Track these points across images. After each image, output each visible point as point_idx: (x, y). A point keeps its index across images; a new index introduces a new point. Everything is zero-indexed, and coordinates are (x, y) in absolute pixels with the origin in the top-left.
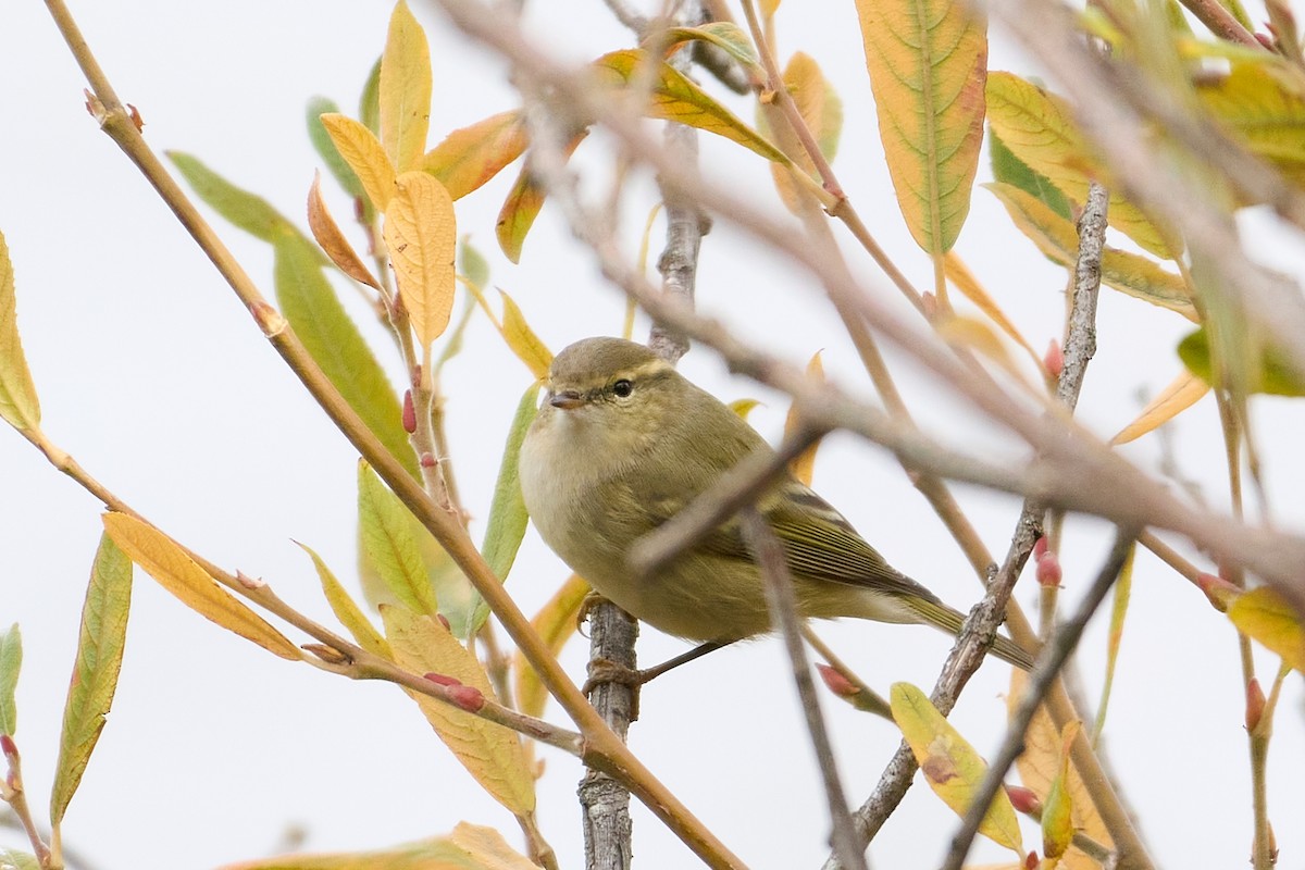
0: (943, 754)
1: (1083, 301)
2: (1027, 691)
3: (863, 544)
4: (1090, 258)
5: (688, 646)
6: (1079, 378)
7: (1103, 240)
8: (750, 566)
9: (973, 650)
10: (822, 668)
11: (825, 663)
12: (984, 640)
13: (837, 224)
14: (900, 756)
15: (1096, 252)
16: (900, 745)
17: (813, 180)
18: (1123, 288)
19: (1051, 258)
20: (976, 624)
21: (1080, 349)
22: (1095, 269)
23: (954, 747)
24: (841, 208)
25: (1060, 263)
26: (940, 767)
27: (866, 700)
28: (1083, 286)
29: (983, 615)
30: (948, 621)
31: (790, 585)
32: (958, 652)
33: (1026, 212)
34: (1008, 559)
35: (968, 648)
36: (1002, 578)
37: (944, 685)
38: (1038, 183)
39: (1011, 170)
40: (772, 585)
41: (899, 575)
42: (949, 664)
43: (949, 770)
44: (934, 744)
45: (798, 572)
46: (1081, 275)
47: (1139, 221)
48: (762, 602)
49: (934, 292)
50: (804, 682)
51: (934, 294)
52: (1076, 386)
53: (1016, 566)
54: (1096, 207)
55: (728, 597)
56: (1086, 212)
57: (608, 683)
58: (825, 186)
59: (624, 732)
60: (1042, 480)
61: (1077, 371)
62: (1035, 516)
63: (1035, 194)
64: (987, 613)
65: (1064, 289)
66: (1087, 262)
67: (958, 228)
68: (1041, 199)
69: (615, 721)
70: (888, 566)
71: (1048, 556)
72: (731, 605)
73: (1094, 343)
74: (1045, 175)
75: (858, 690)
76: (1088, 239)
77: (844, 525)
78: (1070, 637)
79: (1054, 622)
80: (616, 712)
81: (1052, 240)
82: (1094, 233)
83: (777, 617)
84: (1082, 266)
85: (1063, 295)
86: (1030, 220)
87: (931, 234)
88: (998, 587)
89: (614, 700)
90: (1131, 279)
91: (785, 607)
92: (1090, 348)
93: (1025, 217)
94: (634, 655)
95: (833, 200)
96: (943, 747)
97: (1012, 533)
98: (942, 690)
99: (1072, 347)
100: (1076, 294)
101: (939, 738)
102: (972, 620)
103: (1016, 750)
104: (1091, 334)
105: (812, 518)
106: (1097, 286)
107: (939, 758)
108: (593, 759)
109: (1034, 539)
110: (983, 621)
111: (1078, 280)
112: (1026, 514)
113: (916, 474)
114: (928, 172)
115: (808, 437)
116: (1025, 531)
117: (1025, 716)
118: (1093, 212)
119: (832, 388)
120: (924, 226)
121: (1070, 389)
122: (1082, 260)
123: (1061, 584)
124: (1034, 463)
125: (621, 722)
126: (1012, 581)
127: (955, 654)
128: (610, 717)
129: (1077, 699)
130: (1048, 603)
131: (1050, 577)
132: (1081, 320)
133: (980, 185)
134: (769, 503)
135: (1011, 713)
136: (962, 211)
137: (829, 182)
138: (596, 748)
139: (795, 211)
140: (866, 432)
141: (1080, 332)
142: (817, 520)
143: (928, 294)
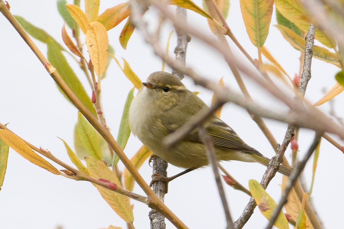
0: (265, 202)
1: (307, 62)
2: (288, 183)
3: (238, 138)
4: (309, 48)
5: (183, 170)
6: (306, 86)
7: (313, 43)
8: (201, 145)
9: (272, 171)
10: (224, 177)
11: (225, 175)
12: (276, 167)
13: (227, 37)
14: (249, 204)
15: (311, 46)
16: (249, 201)
17: (220, 24)
18: (317, 57)
19: (295, 48)
20: (273, 163)
21: (306, 77)
22: (311, 52)
23: (268, 200)
24: (229, 33)
25: (298, 49)
26: (264, 206)
27: (238, 186)
28: (307, 57)
29: (276, 160)
30: (265, 161)
31: (214, 150)
32: (268, 171)
33: (287, 34)
34: (283, 142)
35: (271, 170)
36: (282, 148)
37: (263, 182)
38: (291, 24)
39: (282, 21)
40: (208, 151)
41: (249, 147)
42: (265, 175)
43: (267, 207)
44: (262, 199)
45: (216, 147)
46: (306, 54)
47: (322, 36)
48: (205, 156)
49: (258, 59)
50: (218, 180)
51: (258, 60)
52: (305, 88)
53: (286, 145)
54: (311, 32)
55: (193, 155)
56: (308, 34)
57: (158, 182)
58: (223, 25)
59: (163, 197)
60: (293, 117)
61: (305, 84)
62: (292, 129)
63: (290, 28)
64: (277, 159)
65: (299, 57)
66: (308, 50)
67: (265, 38)
68: (292, 30)
69: (160, 193)
70: (246, 144)
71: (294, 141)
72: (194, 157)
73: (310, 75)
74: (293, 22)
75: (235, 183)
76: (308, 42)
77: (232, 132)
78: (302, 166)
79: (296, 162)
80: (161, 190)
81: (295, 42)
82: (310, 41)
83: (210, 160)
84: (307, 51)
85: (299, 59)
86: (289, 36)
87: (257, 40)
88: (280, 151)
89: (160, 187)
90: (320, 54)
91: (212, 157)
92: (309, 76)
93: (287, 35)
94: (166, 173)
95: (226, 30)
96: (265, 200)
97: (285, 134)
98: (263, 183)
99: (304, 76)
100: (305, 60)
101: (264, 197)
102: (272, 162)
103: (285, 202)
104: (309, 72)
105: (220, 129)
106: (311, 57)
107: (264, 203)
108: (151, 205)
109: (291, 136)
110: (276, 162)
111: (305, 55)
112: (289, 128)
113: (253, 116)
114: (256, 21)
115: (219, 104)
116: (289, 134)
117: (288, 191)
118: (310, 34)
119: (227, 89)
120: (254, 38)
121: (303, 89)
122: (307, 49)
123: (298, 150)
124: (290, 112)
125: (162, 193)
126: (285, 149)
127: (267, 172)
128: (159, 192)
129: (303, 186)
130: (294, 156)
131: (295, 148)
132: (306, 68)
133: (273, 25)
134: (207, 125)
135: (283, 190)
136: (267, 34)
137: (225, 24)
138: (153, 202)
139: (215, 33)
140: (237, 103)
141: (306, 72)
142: (222, 130)
143: (256, 59)
